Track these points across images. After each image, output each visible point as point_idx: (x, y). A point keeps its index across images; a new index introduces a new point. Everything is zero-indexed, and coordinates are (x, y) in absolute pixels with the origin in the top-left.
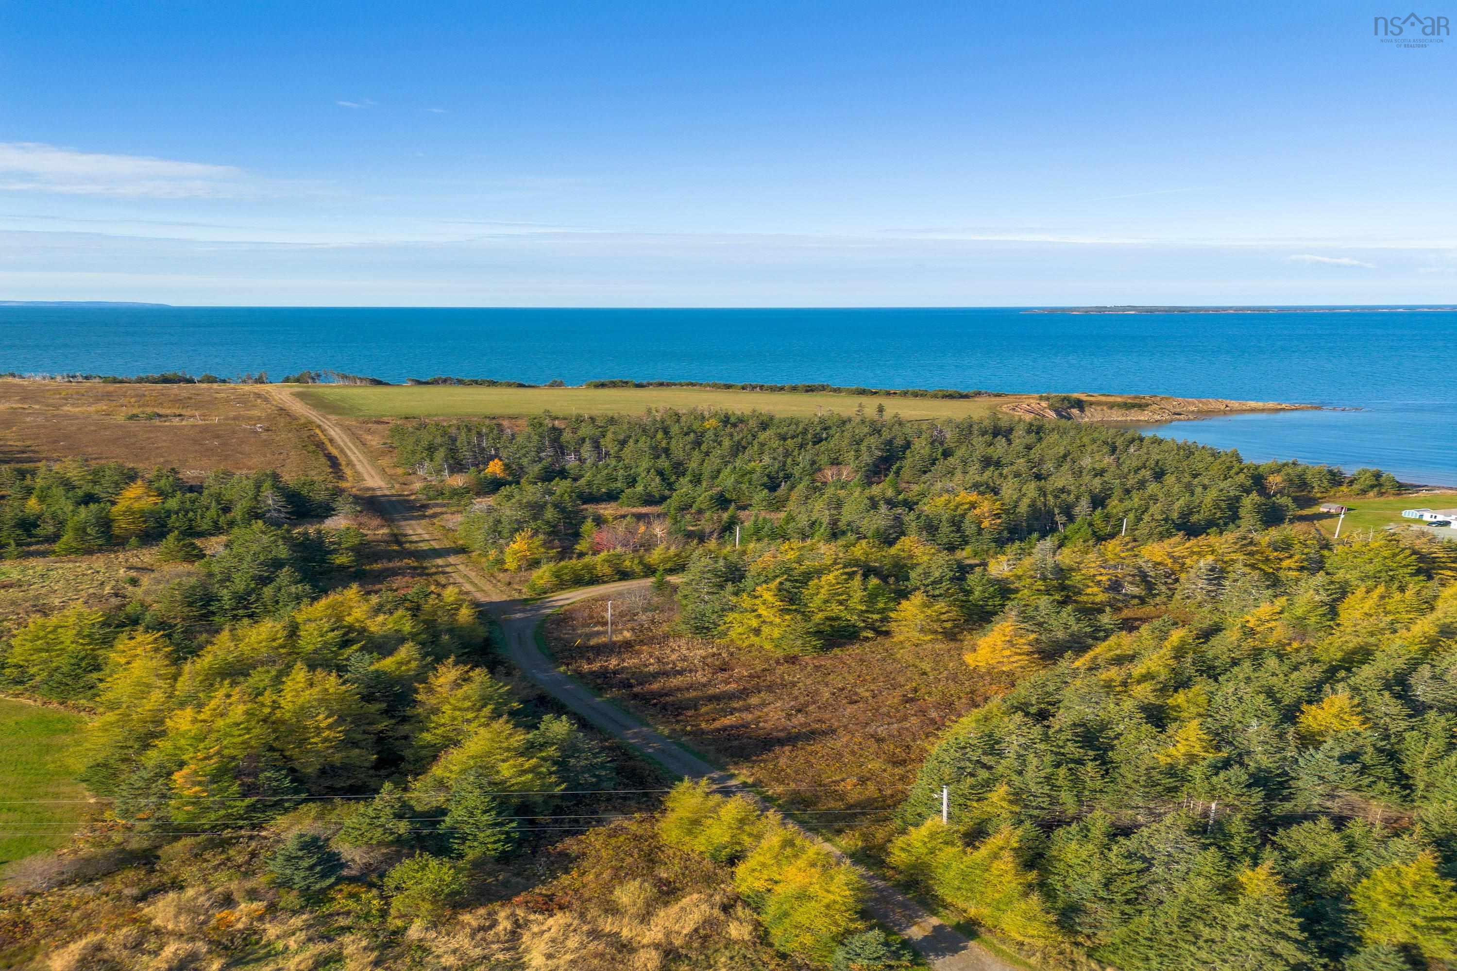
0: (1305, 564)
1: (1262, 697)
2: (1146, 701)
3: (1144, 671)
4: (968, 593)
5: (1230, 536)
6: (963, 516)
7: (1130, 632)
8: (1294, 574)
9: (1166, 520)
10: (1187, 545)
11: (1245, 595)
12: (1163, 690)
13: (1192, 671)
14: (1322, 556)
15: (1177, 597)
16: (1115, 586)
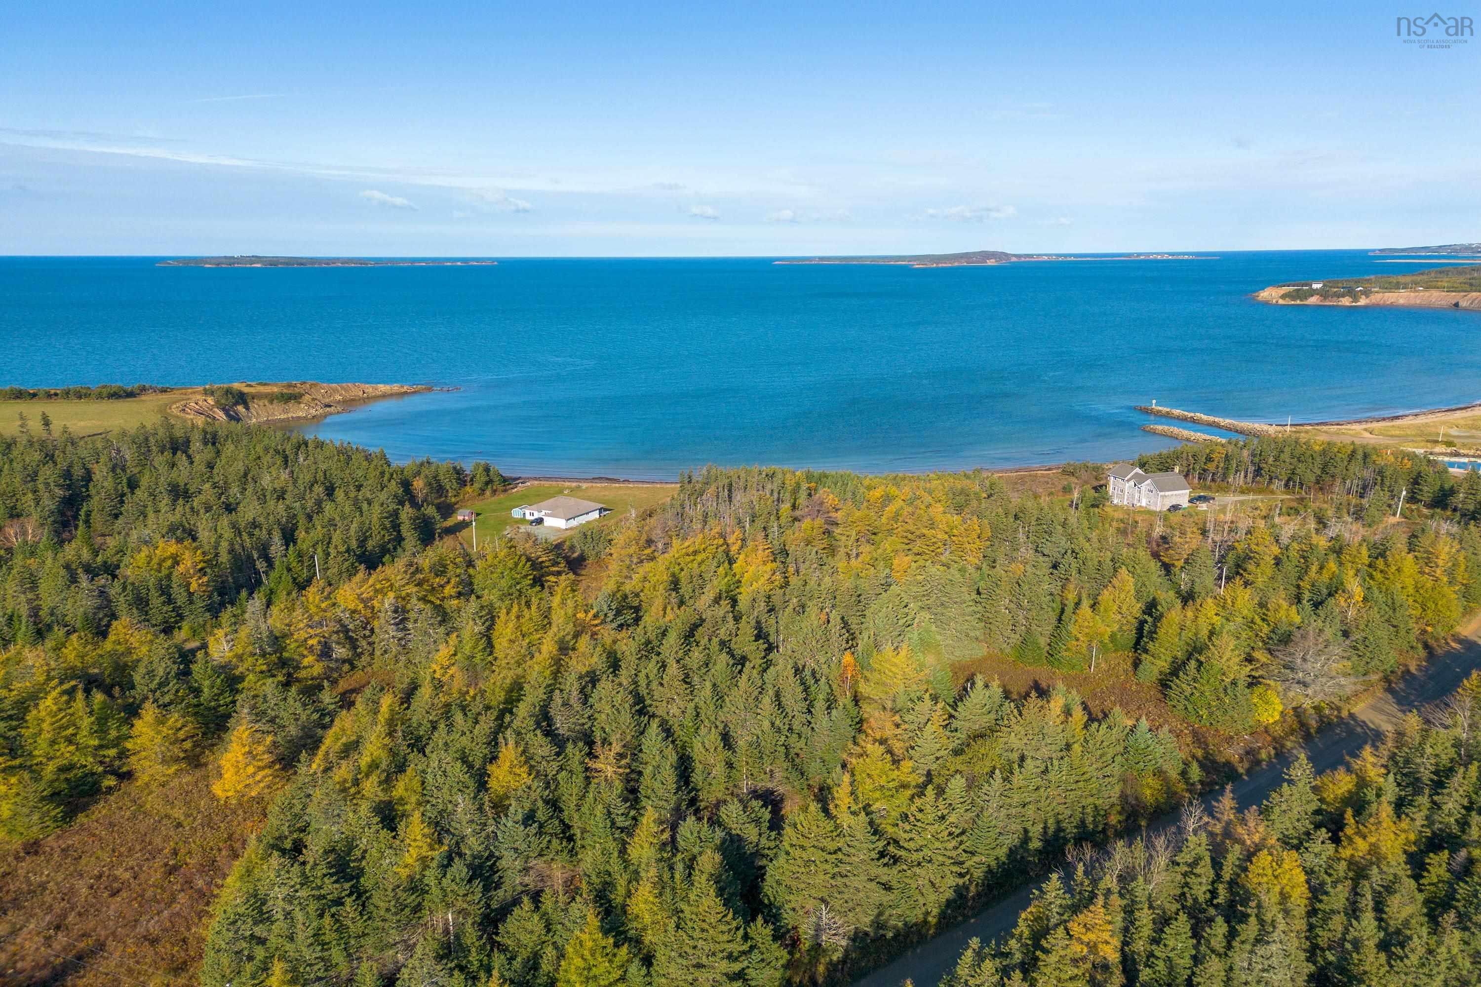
0: (460, 588)
1: (459, 764)
2: (377, 799)
3: (369, 759)
4: (197, 692)
5: (400, 563)
6: (169, 577)
7: (349, 709)
8: (455, 602)
9: (348, 551)
10: (371, 581)
11: (426, 638)
12: (387, 782)
13: (404, 749)
14: (470, 576)
15: (378, 653)
16: (325, 652)
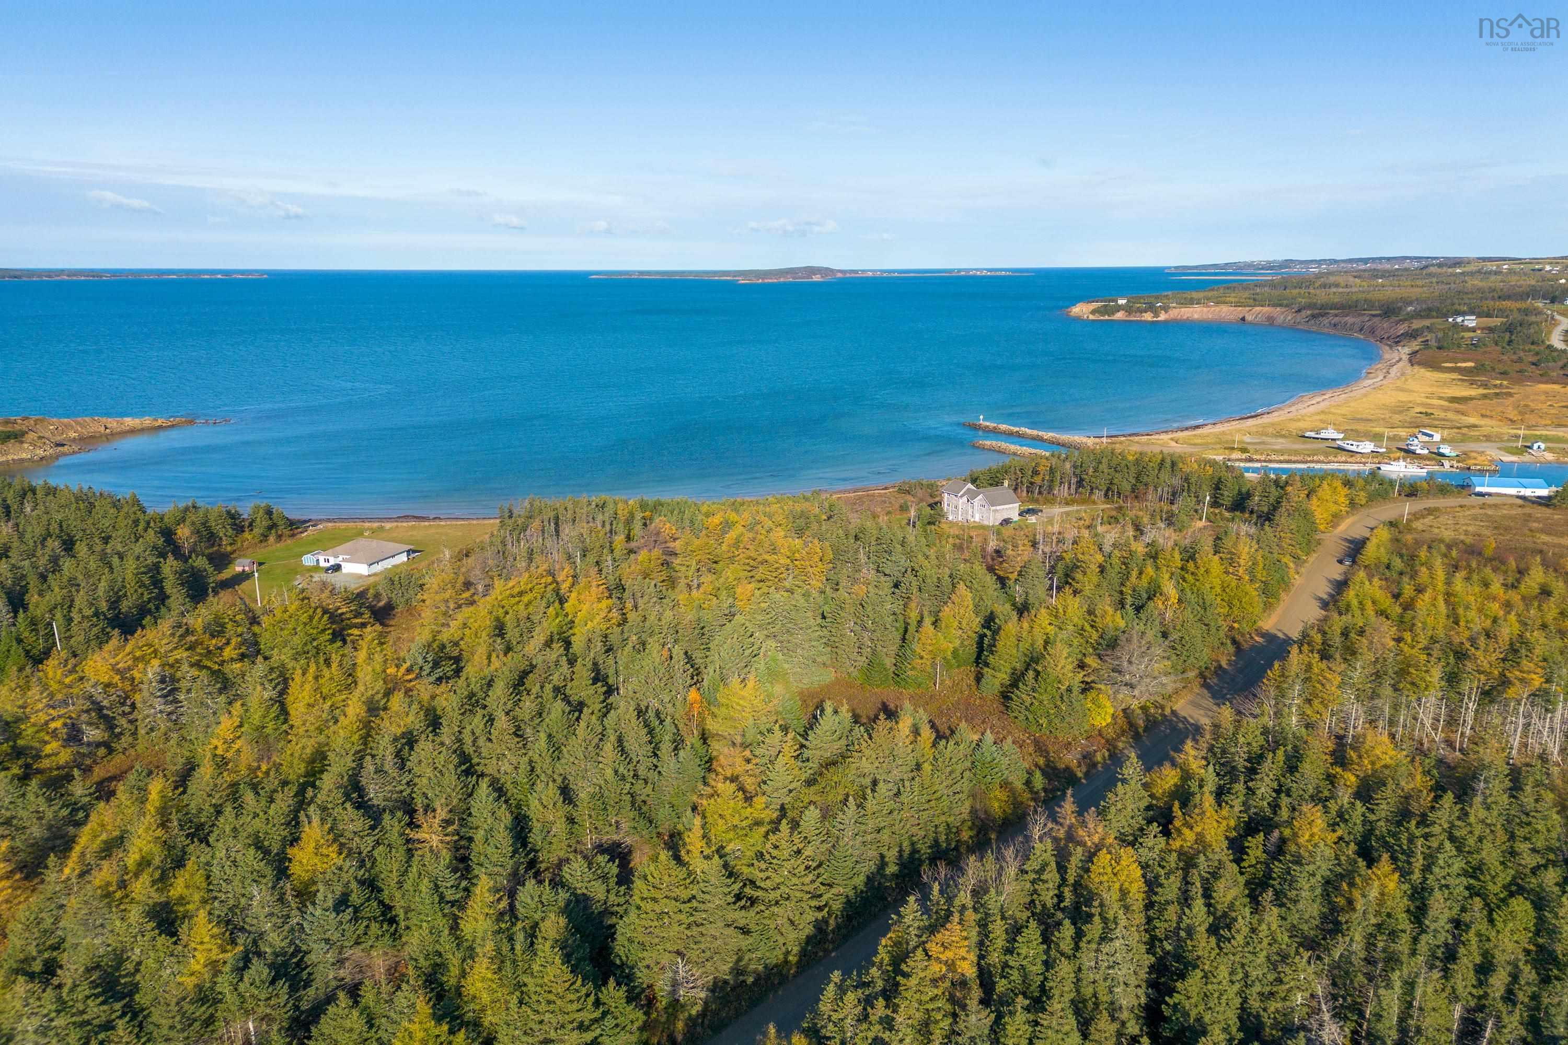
0: (243, 649)
1: (252, 851)
2: (150, 902)
3: (137, 857)
5: (165, 625)
7: (108, 801)
8: (237, 666)
9: (96, 614)
10: (129, 648)
11: (203, 710)
12: (163, 880)
13: (182, 840)
14: (255, 635)
15: (142, 732)
16: (74, 733)
